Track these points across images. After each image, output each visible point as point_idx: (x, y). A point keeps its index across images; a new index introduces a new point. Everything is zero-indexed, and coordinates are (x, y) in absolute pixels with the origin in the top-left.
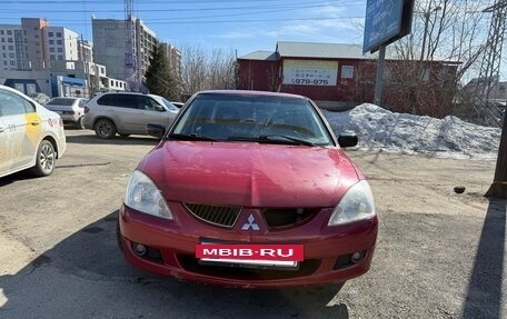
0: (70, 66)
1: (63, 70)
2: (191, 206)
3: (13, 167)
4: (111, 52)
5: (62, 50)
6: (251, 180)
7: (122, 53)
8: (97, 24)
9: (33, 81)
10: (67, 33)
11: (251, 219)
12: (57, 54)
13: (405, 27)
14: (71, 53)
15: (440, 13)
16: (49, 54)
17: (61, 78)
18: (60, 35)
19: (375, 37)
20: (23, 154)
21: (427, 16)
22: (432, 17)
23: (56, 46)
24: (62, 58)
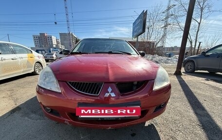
0: (54, 46)
1: (52, 47)
2: (72, 84)
3: (23, 72)
4: (65, 42)
5: (52, 42)
6: (108, 68)
7: (68, 42)
8: (61, 34)
9: (44, 50)
10: (53, 37)
11: (110, 90)
12: (51, 43)
13: (144, 31)
14: (55, 42)
15: (152, 27)
16: (48, 43)
17: (52, 49)
18: (51, 38)
19: (135, 34)
20: (28, 67)
21: (148, 28)
22: (150, 28)
23: (50, 41)
24: (52, 44)
